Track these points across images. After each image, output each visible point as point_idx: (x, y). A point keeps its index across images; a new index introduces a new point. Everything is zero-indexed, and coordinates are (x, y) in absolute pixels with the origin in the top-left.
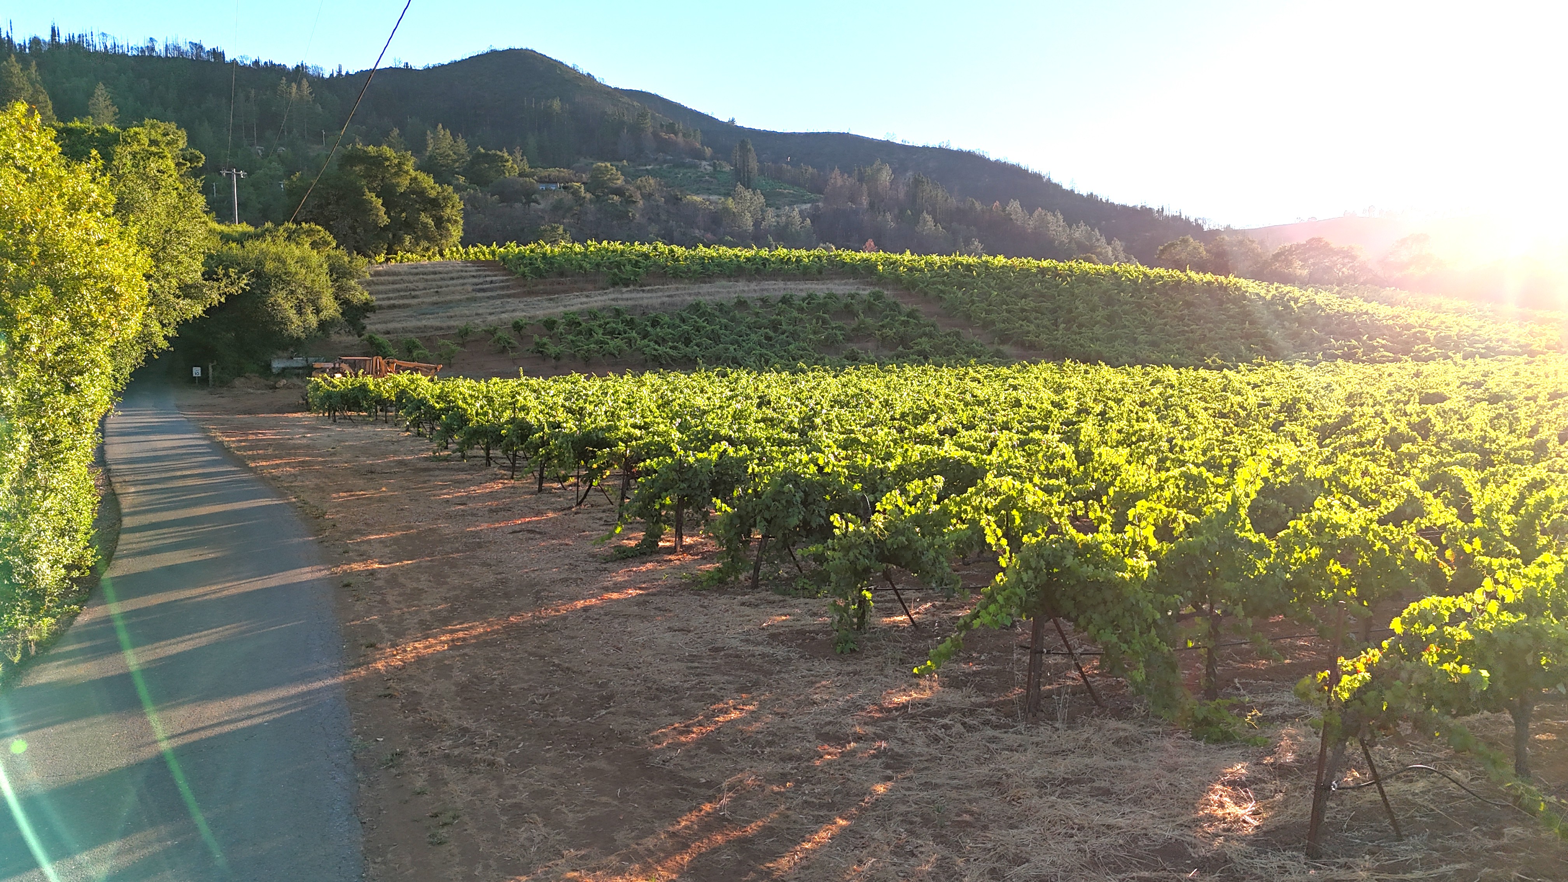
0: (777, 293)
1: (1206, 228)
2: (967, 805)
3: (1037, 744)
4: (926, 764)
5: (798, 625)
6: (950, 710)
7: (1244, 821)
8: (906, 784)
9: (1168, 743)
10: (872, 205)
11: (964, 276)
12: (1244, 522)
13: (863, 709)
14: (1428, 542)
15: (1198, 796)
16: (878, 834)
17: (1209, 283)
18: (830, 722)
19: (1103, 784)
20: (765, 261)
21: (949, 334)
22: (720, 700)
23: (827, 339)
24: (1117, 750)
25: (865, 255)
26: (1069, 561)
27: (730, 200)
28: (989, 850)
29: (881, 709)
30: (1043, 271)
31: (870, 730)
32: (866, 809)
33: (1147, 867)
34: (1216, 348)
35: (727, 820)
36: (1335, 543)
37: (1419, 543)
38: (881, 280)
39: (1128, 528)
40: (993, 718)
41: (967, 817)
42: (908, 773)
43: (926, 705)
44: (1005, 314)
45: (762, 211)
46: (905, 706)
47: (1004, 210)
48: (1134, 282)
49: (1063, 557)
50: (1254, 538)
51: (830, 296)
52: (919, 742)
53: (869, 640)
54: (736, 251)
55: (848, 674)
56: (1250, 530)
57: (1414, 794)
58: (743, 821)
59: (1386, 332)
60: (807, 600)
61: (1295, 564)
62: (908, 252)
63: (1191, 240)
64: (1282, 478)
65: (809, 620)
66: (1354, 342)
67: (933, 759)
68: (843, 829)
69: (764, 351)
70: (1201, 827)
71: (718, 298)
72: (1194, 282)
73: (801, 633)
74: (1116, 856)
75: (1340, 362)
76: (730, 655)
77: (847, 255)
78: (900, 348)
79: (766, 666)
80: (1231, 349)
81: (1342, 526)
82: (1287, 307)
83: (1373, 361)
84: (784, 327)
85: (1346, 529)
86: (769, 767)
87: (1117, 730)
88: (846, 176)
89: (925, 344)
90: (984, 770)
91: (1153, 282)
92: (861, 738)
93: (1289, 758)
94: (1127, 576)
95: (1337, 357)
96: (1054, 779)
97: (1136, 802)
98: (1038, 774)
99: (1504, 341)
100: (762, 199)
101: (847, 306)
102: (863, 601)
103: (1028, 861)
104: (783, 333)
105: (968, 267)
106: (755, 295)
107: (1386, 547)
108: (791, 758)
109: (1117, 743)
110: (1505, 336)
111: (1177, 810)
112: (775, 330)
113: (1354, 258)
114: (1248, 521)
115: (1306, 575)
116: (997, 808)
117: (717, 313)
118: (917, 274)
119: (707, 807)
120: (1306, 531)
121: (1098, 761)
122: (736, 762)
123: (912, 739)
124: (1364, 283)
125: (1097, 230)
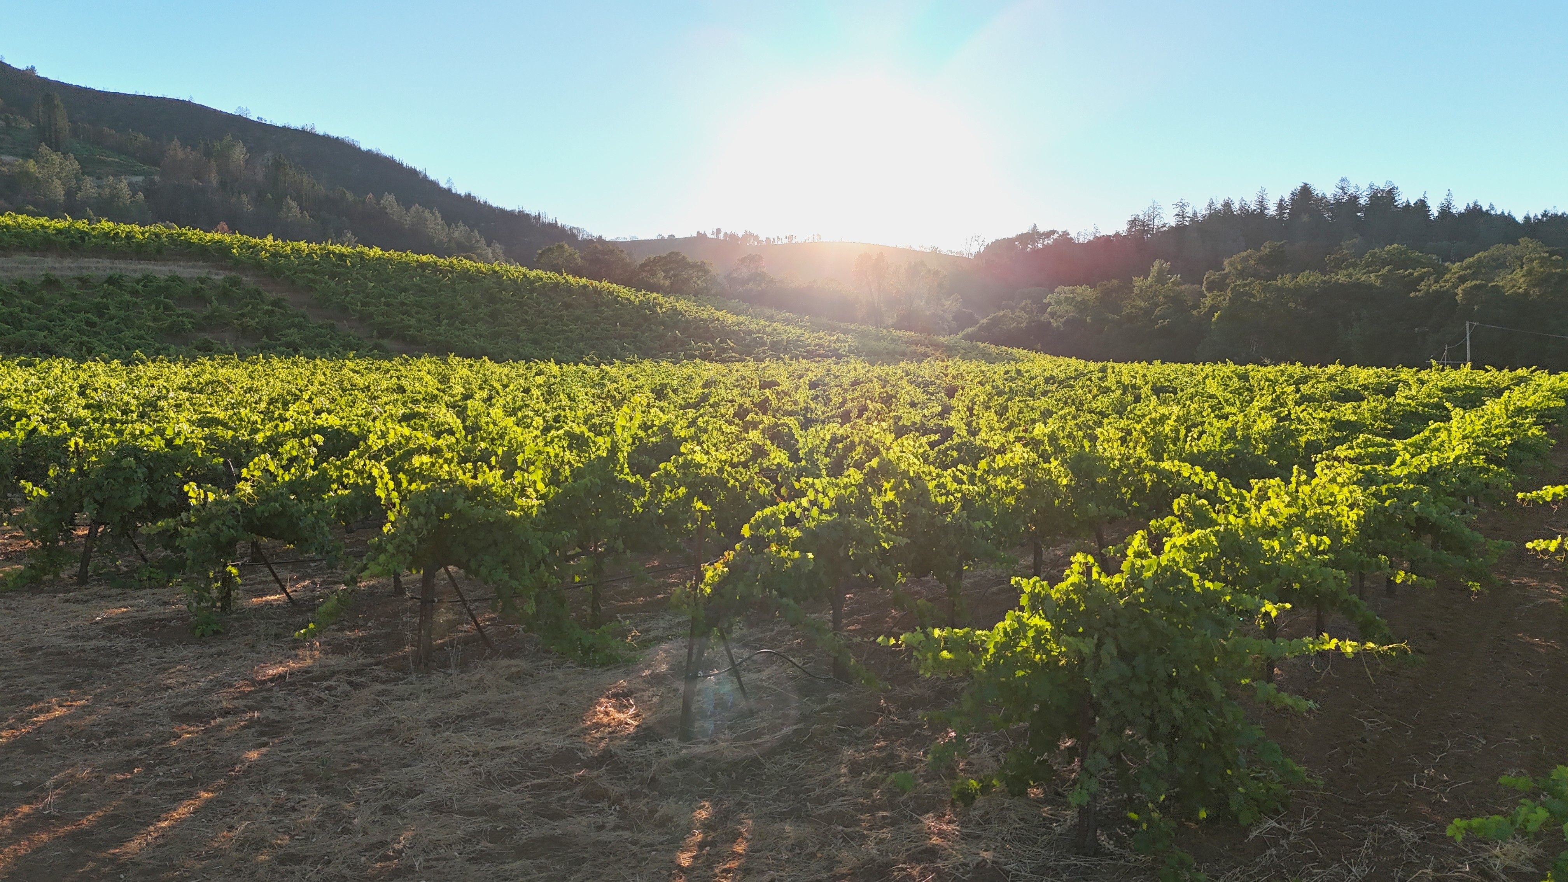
0: (101, 272)
1: (580, 237)
2: (356, 755)
3: (429, 691)
4: (308, 726)
5: (145, 615)
6: (334, 673)
7: (626, 723)
8: (285, 747)
9: (559, 674)
10: (223, 184)
11: (338, 266)
12: (622, 466)
13: (230, 686)
14: (768, 481)
15: (586, 710)
16: (252, 798)
17: (585, 287)
18: (190, 703)
19: (496, 715)
20: (83, 235)
21: (321, 327)
22: (41, 698)
23: (171, 327)
24: (509, 684)
25: (218, 236)
26: (460, 504)
27: (31, 162)
28: (381, 790)
29: (253, 682)
30: (423, 266)
31: (241, 703)
32: (237, 778)
33: (539, 776)
34: (593, 347)
35: (55, 817)
36: (698, 480)
37: (762, 482)
38: (237, 264)
39: (517, 473)
40: (382, 675)
41: (356, 766)
42: (287, 737)
43: (307, 672)
44: (383, 307)
45: (78, 179)
46: (281, 677)
47: (378, 203)
48: (514, 281)
49: (454, 501)
50: (631, 480)
51: (174, 279)
52: (299, 707)
53: (236, 620)
54: (43, 221)
55: (211, 656)
56: (627, 474)
57: (762, 680)
58: (77, 815)
59: (733, 336)
60: (155, 591)
61: (665, 502)
62: (270, 237)
63: (566, 246)
64: (653, 439)
65: (158, 609)
66: (709, 345)
67: (316, 720)
68: (209, 801)
69: (85, 338)
70: (590, 734)
71: (17, 275)
72: (571, 284)
73: (149, 622)
74: (511, 772)
75: (697, 360)
76: (51, 654)
77: (194, 235)
78: (265, 339)
79: (102, 660)
80: (607, 348)
81: (703, 465)
82: (654, 312)
83: (723, 361)
84: (113, 311)
85: (706, 467)
86: (110, 757)
87: (509, 666)
88: (189, 149)
89: (294, 335)
90: (374, 721)
91: (533, 282)
92: (229, 713)
93: (664, 667)
94: (517, 514)
95: (695, 357)
96: (448, 718)
97: (528, 725)
98: (431, 716)
99: (821, 346)
100: (76, 165)
101: (196, 291)
102: (227, 579)
103: (422, 792)
104: (111, 319)
105: (341, 257)
106: (71, 274)
107: (737, 484)
108: (139, 744)
109: (510, 678)
110: (820, 342)
111: (567, 724)
112: (101, 315)
113: (706, 272)
114: (626, 465)
115: (676, 510)
116: (388, 752)
117: (16, 293)
118: (282, 261)
119: (26, 809)
120: (675, 471)
121: (492, 695)
122: (65, 759)
123: (291, 705)
124: (715, 295)
125: (476, 232)
